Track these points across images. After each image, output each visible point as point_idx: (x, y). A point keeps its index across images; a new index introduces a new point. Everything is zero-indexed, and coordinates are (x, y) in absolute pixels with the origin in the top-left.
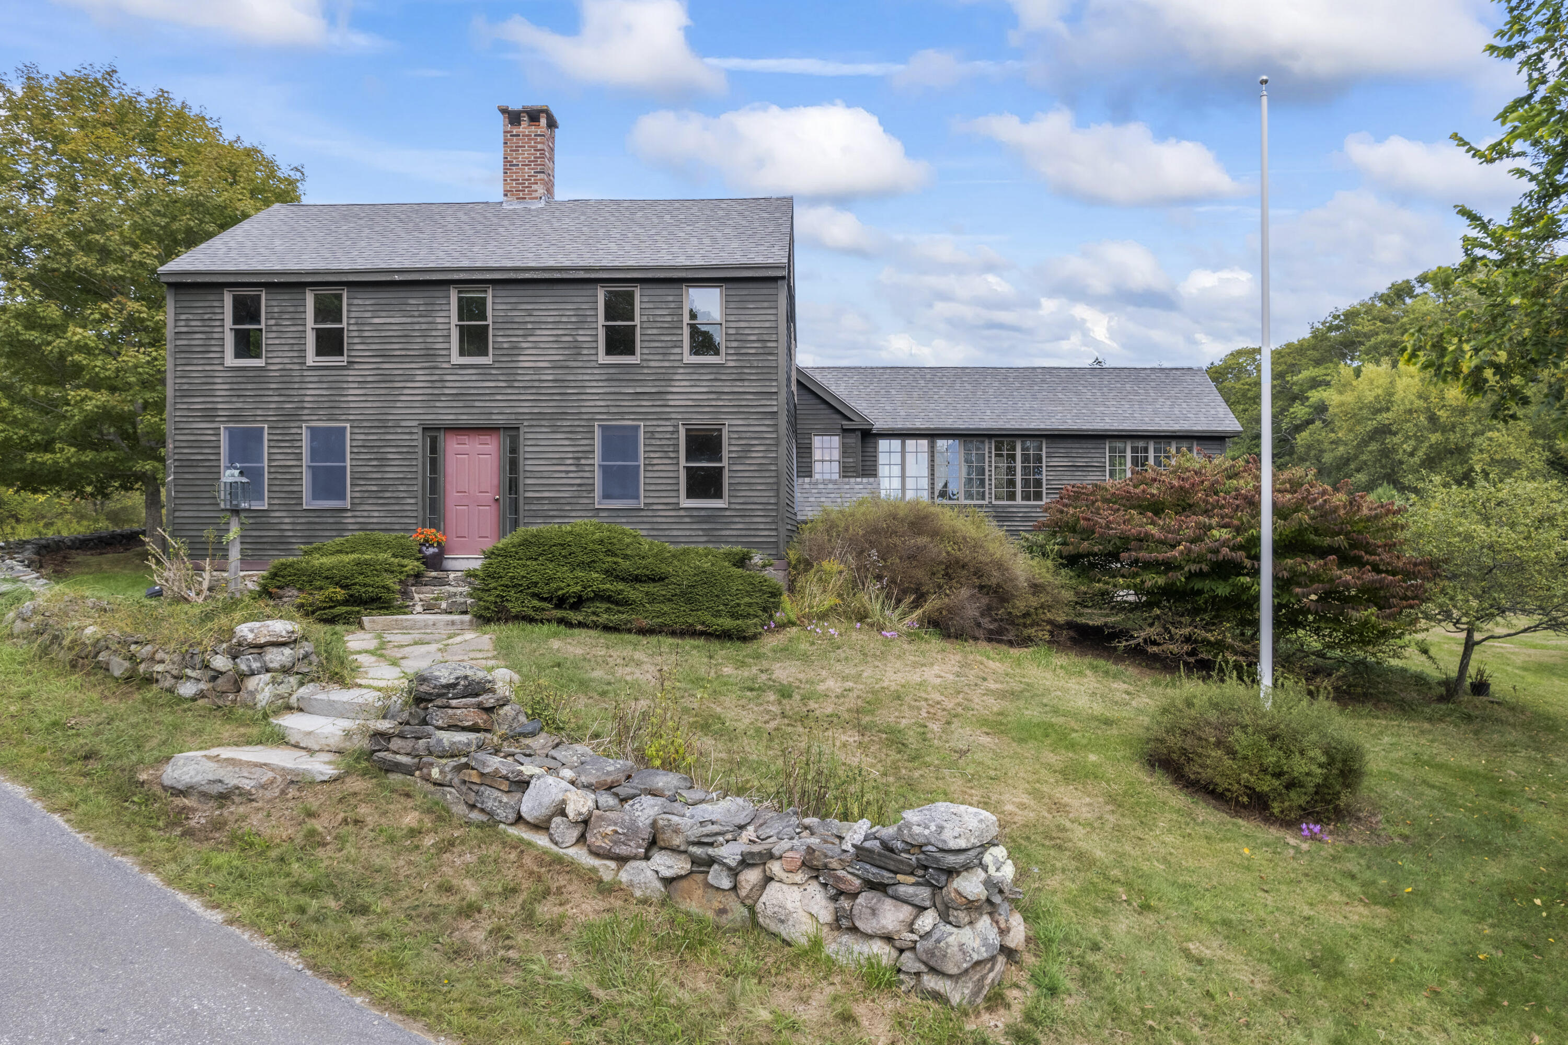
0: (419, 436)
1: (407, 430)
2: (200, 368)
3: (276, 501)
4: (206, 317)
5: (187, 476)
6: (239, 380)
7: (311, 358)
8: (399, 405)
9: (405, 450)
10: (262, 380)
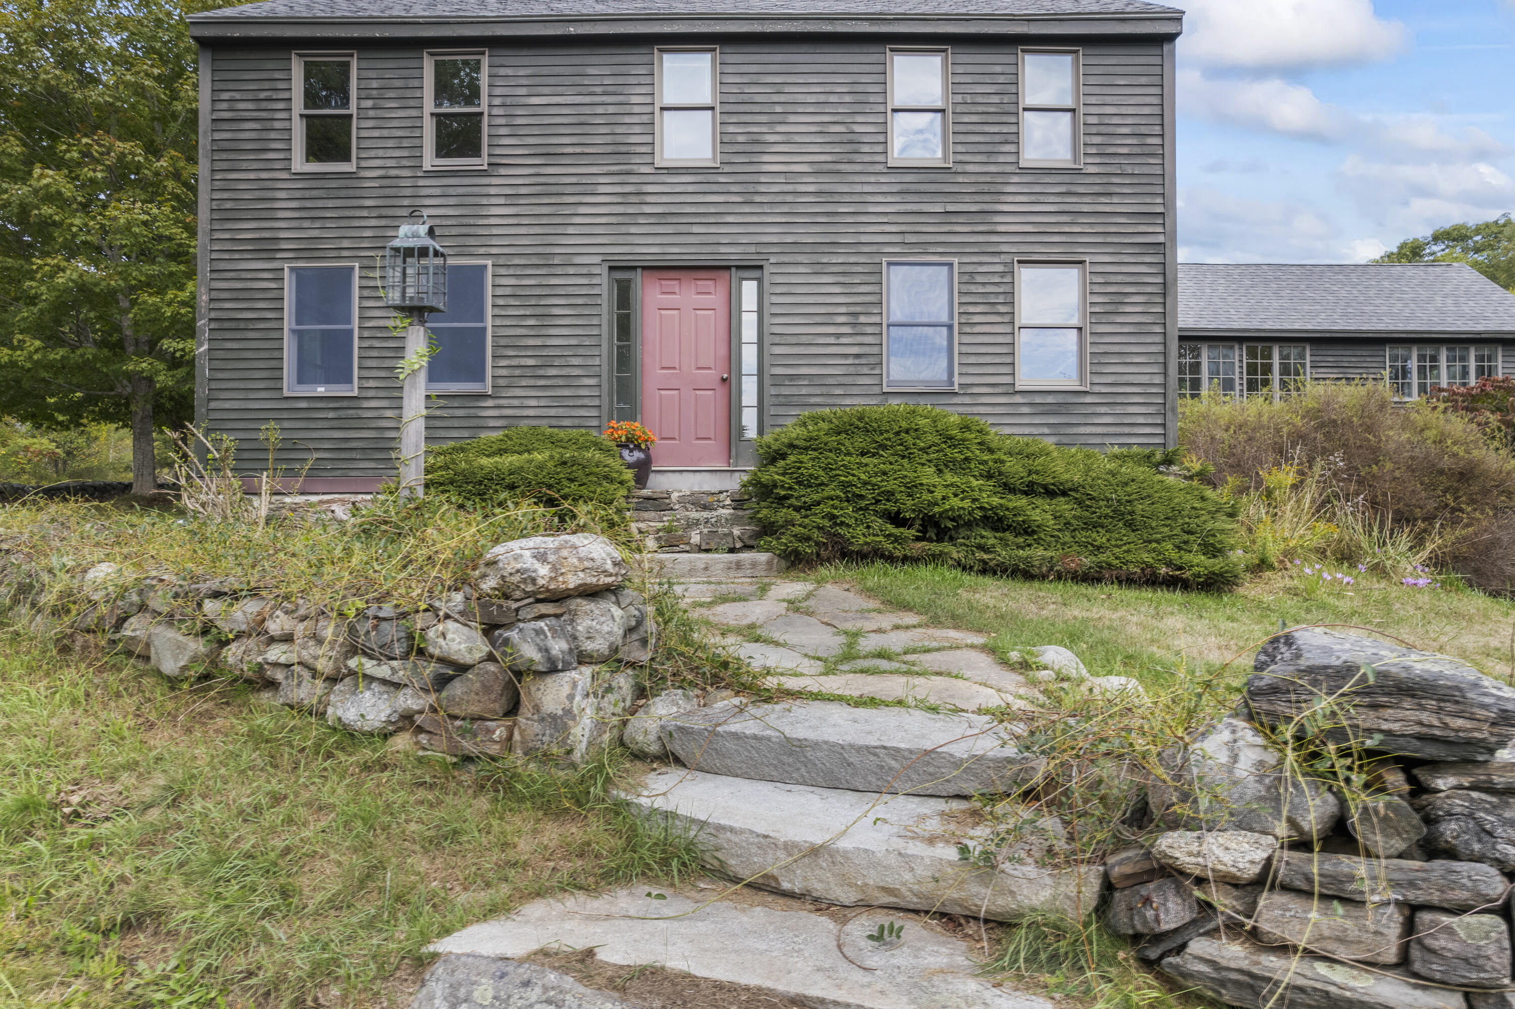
0: (604, 280)
1: (585, 271)
2: (252, 176)
3: (371, 383)
4: (262, 95)
5: (229, 345)
6: (315, 193)
7: (429, 160)
8: (571, 230)
9: (580, 301)
10: (351, 193)
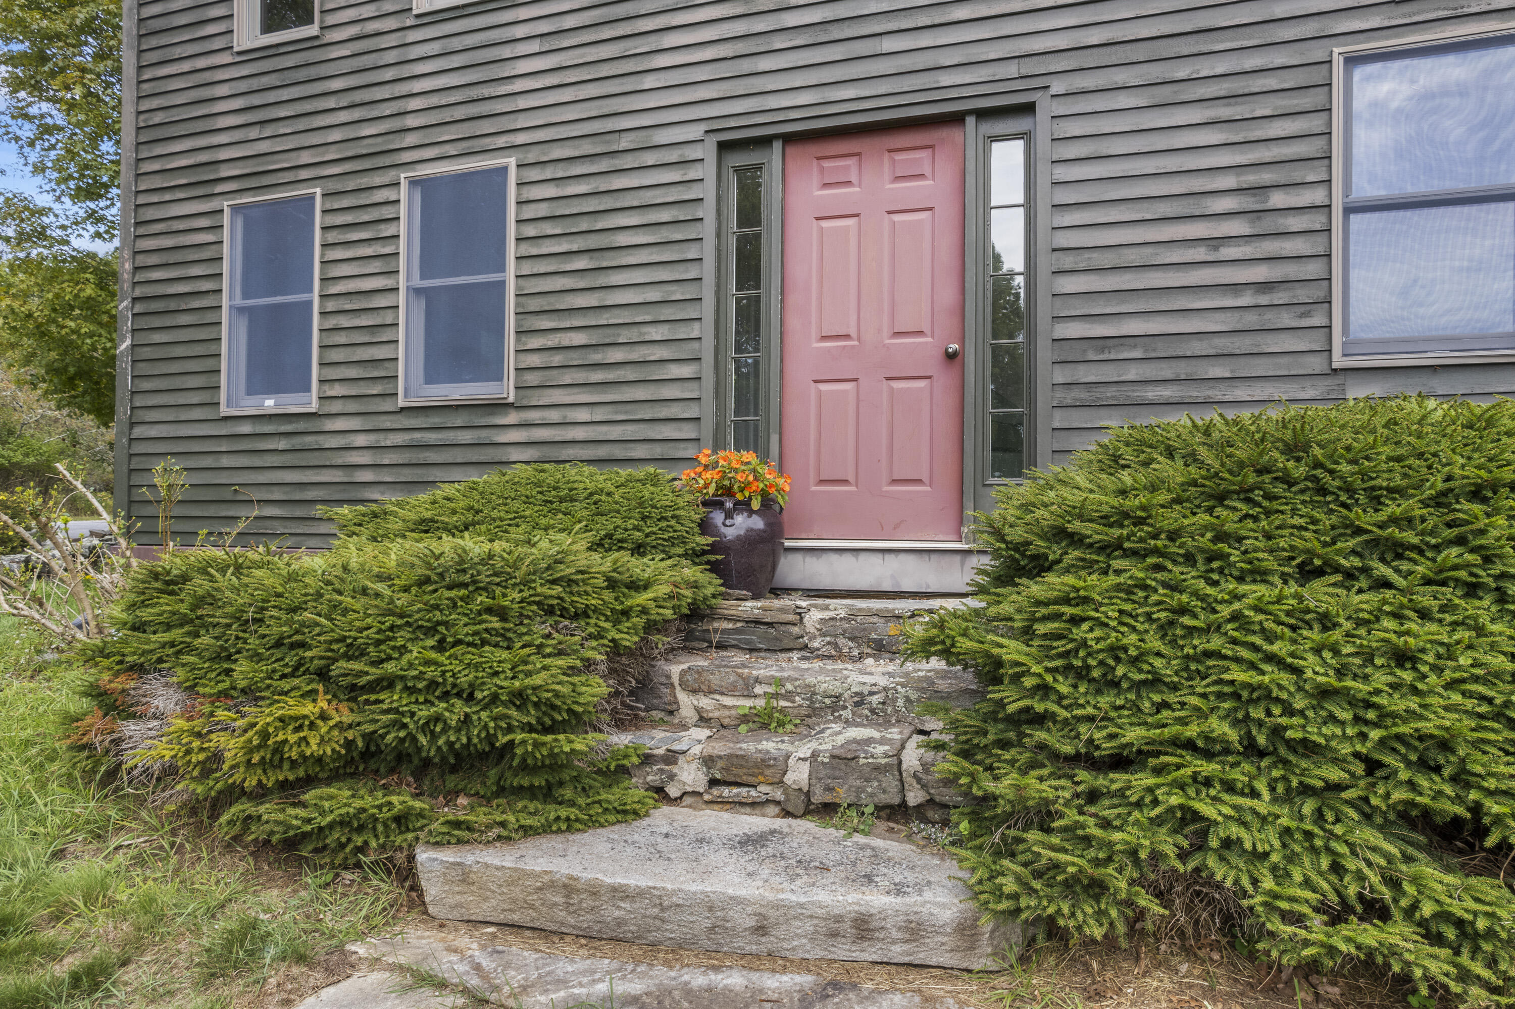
0: (708, 172)
1: (673, 156)
2: (186, 66)
3: (338, 390)
6: (266, 81)
9: (665, 216)
10: (313, 72)
